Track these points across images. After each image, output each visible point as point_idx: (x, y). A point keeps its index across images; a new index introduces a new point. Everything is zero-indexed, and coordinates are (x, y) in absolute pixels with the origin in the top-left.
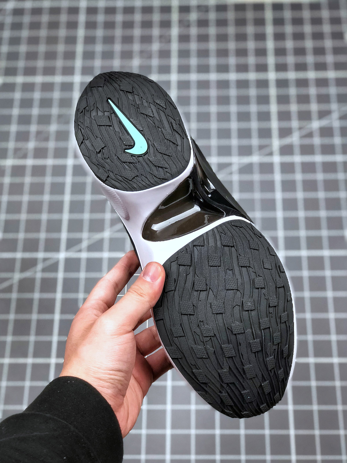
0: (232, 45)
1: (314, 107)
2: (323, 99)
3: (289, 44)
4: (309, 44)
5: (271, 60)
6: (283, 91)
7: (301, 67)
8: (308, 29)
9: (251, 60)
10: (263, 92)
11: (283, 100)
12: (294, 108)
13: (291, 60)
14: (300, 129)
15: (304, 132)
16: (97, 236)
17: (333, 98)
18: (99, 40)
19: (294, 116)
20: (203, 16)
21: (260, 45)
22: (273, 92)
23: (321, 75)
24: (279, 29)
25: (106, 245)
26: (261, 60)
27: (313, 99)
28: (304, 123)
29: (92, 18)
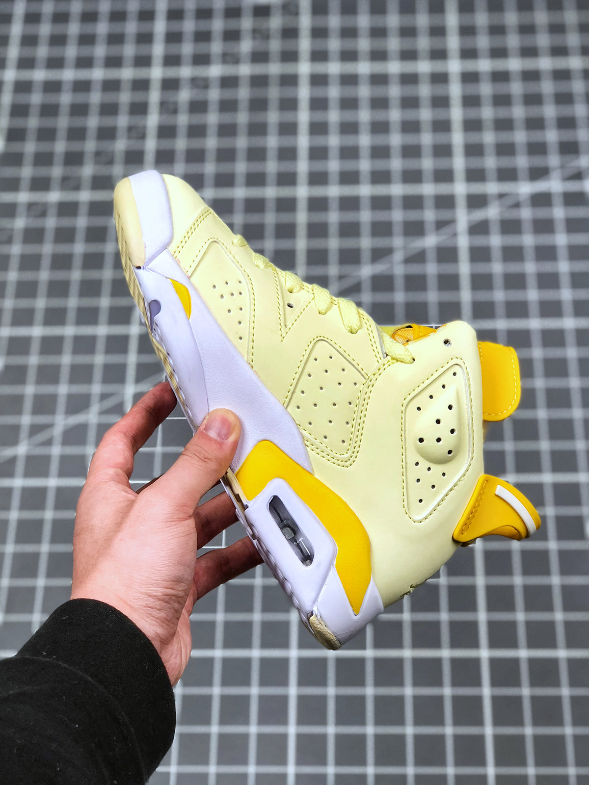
0: (242, 142)
1: (366, 243)
2: (382, 229)
3: (334, 141)
4: (365, 140)
5: (303, 166)
6: (318, 217)
7: (349, 178)
8: (364, 116)
9: (272, 167)
10: (285, 218)
11: (317, 230)
12: (333, 244)
13: (334, 165)
14: (341, 277)
15: (347, 283)
16: (8, 452)
17: (397, 229)
18: (31, 136)
19: (333, 257)
20: (199, 95)
21: (287, 141)
22: (302, 217)
23: (381, 190)
24: (319, 116)
25: (20, 467)
26: (286, 166)
27: (366, 230)
28: (348, 269)
29: (22, 99)
